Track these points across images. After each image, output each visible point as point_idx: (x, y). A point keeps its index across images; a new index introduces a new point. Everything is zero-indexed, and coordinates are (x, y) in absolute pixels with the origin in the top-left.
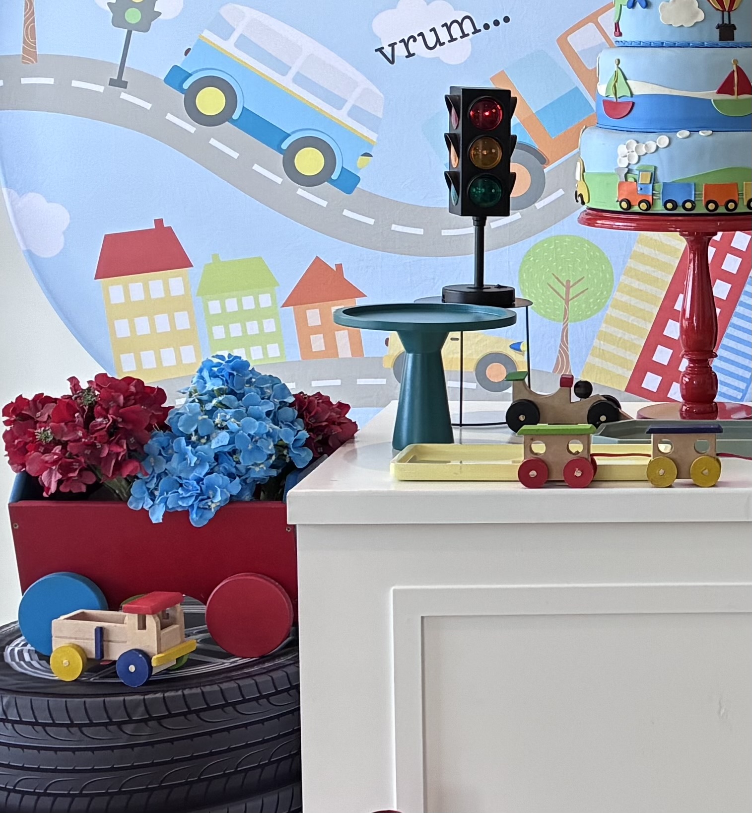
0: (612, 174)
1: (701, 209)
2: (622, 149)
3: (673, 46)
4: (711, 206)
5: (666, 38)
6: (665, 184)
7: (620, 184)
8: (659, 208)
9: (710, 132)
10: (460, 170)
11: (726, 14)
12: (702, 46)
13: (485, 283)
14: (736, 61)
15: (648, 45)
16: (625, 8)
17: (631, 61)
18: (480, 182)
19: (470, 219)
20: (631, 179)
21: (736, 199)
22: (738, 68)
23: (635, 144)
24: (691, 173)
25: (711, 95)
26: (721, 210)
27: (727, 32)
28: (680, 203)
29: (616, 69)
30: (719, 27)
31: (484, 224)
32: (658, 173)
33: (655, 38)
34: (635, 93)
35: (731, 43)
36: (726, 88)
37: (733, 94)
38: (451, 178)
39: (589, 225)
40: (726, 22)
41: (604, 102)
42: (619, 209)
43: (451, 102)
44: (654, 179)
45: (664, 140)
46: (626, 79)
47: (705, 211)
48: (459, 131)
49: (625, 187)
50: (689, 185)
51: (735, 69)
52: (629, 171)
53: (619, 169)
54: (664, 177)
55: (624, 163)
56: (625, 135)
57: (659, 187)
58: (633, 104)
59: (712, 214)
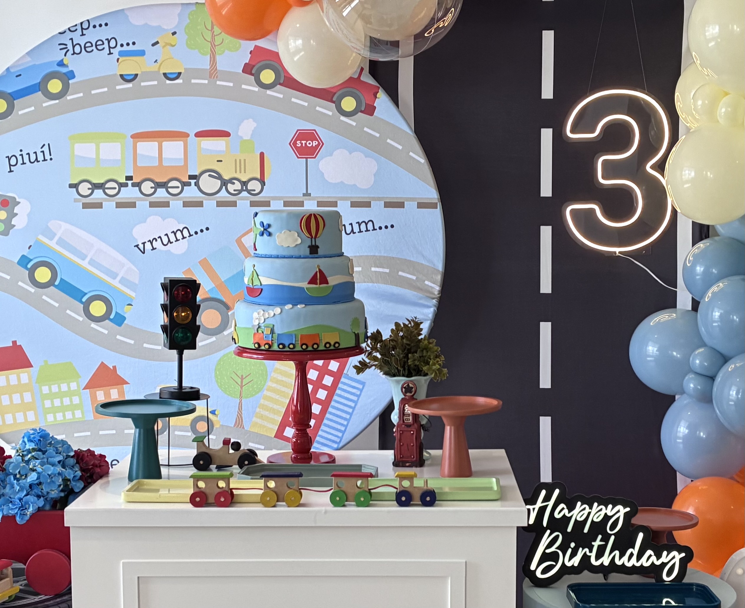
0: (250, 328)
1: (298, 348)
2: (255, 315)
3: (284, 257)
4: (304, 347)
5: (281, 253)
6: (278, 334)
7: (255, 334)
8: (275, 347)
9: (304, 306)
10: (168, 324)
11: (313, 240)
12: (300, 257)
13: (183, 385)
14: (318, 266)
15: (271, 257)
16: (258, 236)
17: (262, 266)
18: (180, 330)
19: (174, 352)
20: (260, 332)
21: (318, 342)
22: (320, 271)
23: (262, 312)
24: (293, 328)
25: (304, 285)
26: (310, 348)
27: (314, 250)
28: (287, 345)
29: (253, 270)
30: (309, 247)
31: (183, 354)
32: (275, 328)
33: (274, 253)
34: (263, 283)
35: (316, 255)
36: (313, 281)
37: (316, 284)
38: (164, 328)
39: (239, 356)
40: (313, 244)
41: (247, 287)
42: (254, 348)
43: (164, 287)
44: (272, 332)
45: (278, 310)
46: (258, 275)
47: (300, 349)
48: (168, 302)
49: (257, 336)
50: (291, 335)
51: (318, 270)
52: (259, 327)
53: (253, 326)
54: (277, 331)
55: (256, 323)
56: (257, 307)
57: (275, 336)
58: (262, 289)
59: (304, 351)
